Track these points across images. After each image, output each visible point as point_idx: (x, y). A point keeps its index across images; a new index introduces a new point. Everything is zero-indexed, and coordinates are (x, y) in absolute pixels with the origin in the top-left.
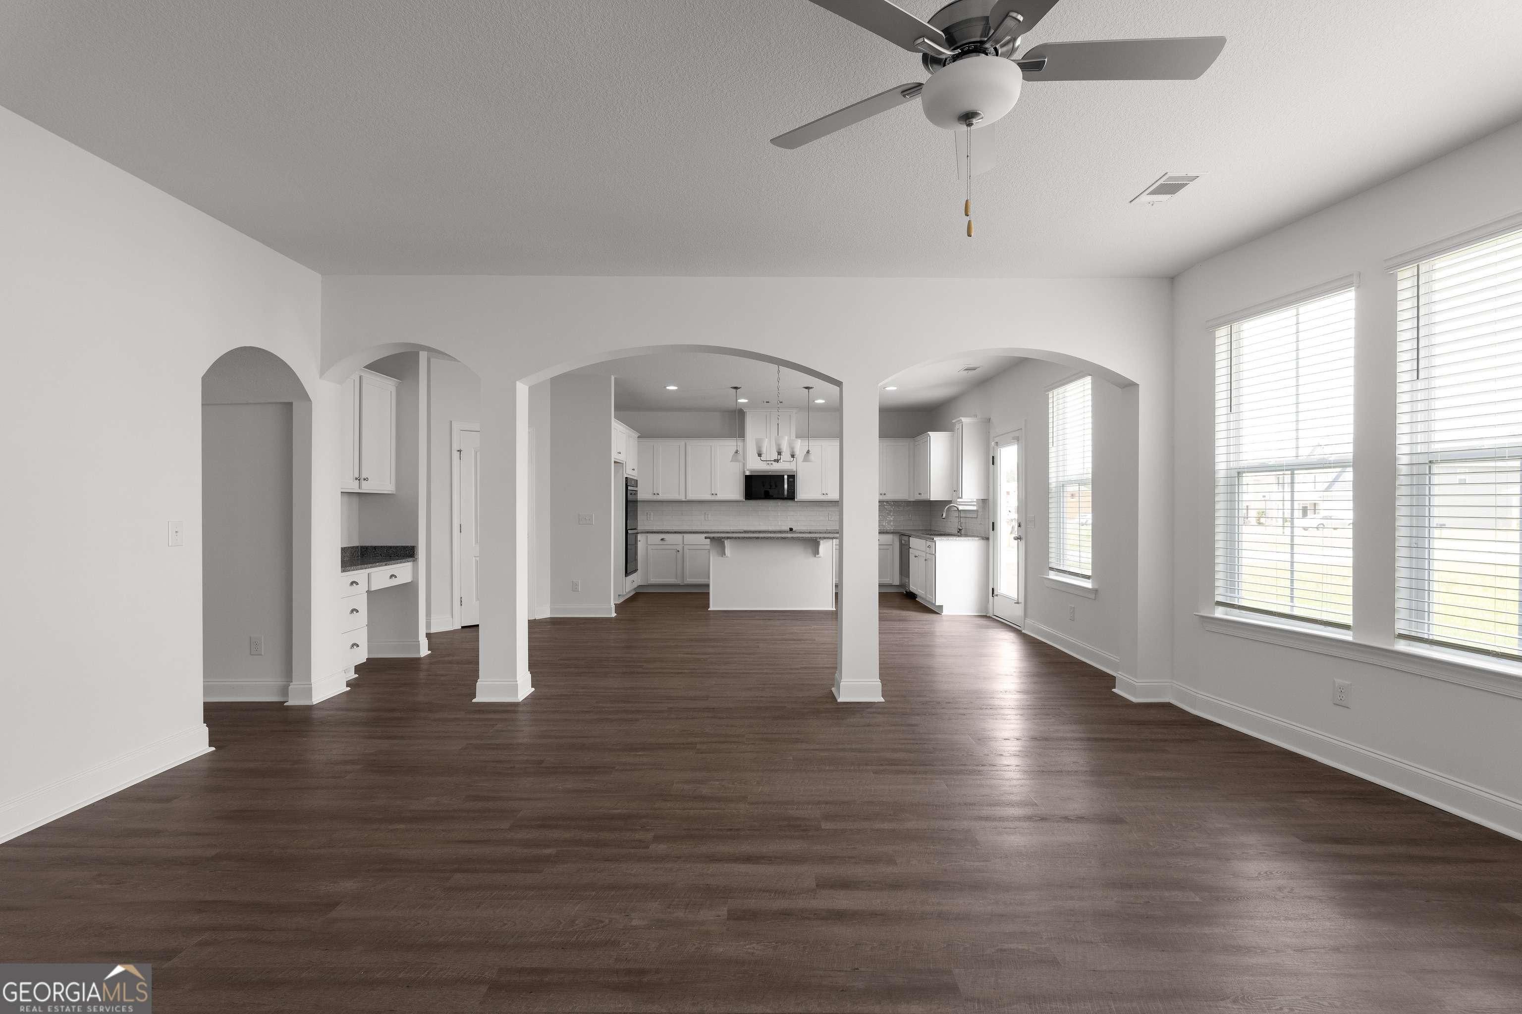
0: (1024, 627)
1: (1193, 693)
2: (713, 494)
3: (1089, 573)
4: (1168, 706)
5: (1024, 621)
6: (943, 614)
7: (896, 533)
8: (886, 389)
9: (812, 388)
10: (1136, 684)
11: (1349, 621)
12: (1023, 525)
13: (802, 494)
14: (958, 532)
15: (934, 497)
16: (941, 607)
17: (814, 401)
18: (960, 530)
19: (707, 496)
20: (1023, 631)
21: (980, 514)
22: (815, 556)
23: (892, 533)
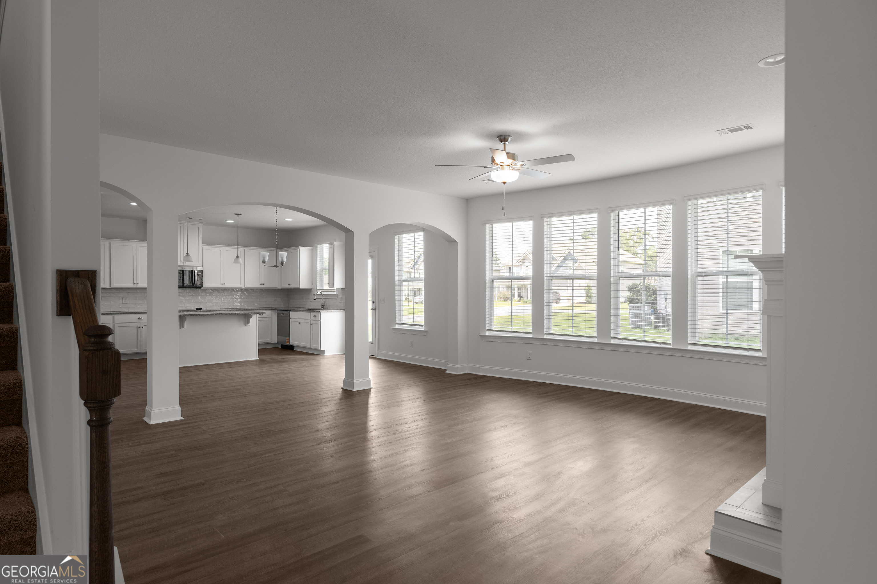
0: (378, 355)
1: (478, 367)
2: (135, 284)
3: (423, 324)
4: (468, 374)
5: (378, 353)
6: (325, 355)
7: (274, 309)
8: (286, 220)
9: (241, 215)
10: (458, 367)
11: (531, 331)
12: (376, 302)
13: (207, 284)
14: (322, 307)
15: (302, 287)
16: (324, 351)
17: (226, 221)
18: (323, 306)
19: (130, 285)
20: (378, 357)
21: (339, 297)
22: (246, 325)
23: (271, 309)
